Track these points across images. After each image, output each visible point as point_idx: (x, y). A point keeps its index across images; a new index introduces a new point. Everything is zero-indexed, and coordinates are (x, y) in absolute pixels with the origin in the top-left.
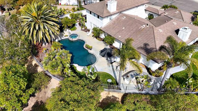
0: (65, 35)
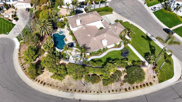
0: (57, 31)
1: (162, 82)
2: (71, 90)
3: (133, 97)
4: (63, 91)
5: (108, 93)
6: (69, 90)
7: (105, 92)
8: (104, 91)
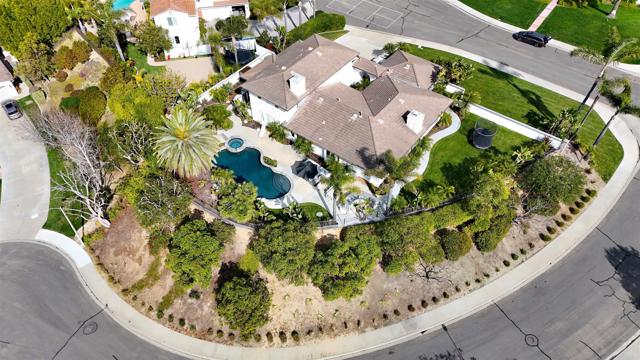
1: (610, 176)
2: (396, 312)
3: (575, 249)
4: (376, 328)
5: (505, 268)
6: (390, 314)
7: (497, 270)
8: (494, 269)
